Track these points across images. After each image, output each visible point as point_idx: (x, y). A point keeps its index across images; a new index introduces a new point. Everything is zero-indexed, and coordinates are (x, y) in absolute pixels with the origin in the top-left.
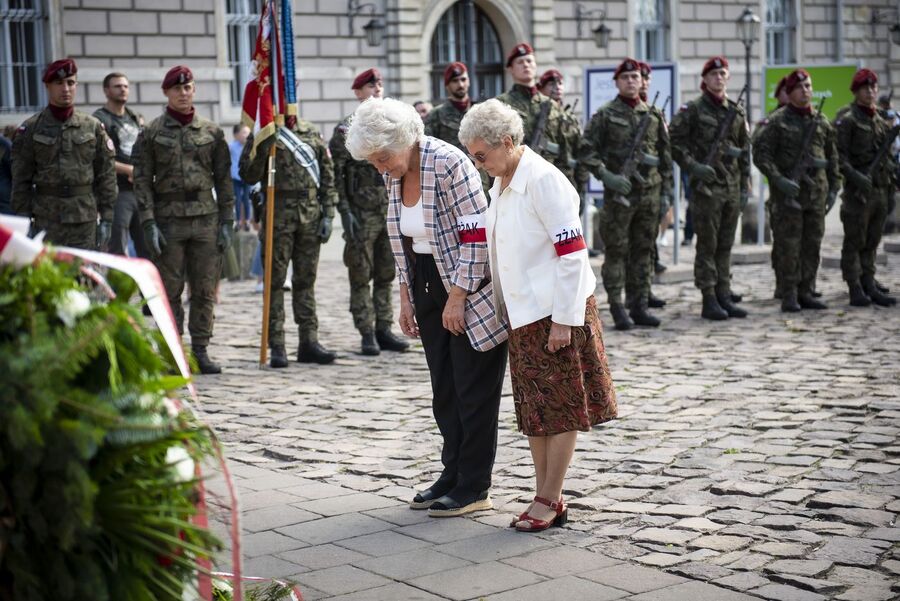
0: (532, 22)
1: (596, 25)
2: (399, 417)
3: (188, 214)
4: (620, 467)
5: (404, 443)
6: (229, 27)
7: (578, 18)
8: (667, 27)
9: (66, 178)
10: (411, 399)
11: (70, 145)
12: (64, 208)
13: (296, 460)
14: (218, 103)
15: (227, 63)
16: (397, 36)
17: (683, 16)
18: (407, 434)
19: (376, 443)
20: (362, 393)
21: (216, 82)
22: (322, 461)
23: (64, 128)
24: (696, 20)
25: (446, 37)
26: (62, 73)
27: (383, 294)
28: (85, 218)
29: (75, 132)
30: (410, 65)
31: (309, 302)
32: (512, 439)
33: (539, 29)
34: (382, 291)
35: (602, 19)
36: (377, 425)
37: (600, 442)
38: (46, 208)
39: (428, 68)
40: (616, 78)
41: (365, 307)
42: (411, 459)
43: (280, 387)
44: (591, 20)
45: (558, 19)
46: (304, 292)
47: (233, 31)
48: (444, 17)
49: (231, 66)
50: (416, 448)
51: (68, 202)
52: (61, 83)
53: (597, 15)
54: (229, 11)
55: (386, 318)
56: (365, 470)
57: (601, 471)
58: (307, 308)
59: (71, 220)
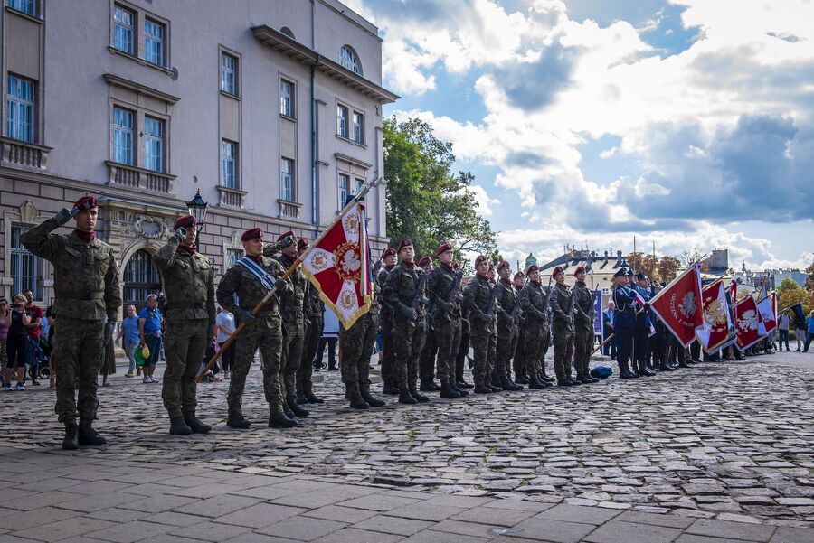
3: (197, 317)
9: (88, 284)
11: (93, 260)
12: (84, 308)
21: (3, 285)
23: (88, 247)
26: (87, 205)
28: (98, 316)
38: (69, 309)
47: (14, 257)
49: (12, 277)
51: (87, 302)
54: (12, 247)
59: (90, 317)
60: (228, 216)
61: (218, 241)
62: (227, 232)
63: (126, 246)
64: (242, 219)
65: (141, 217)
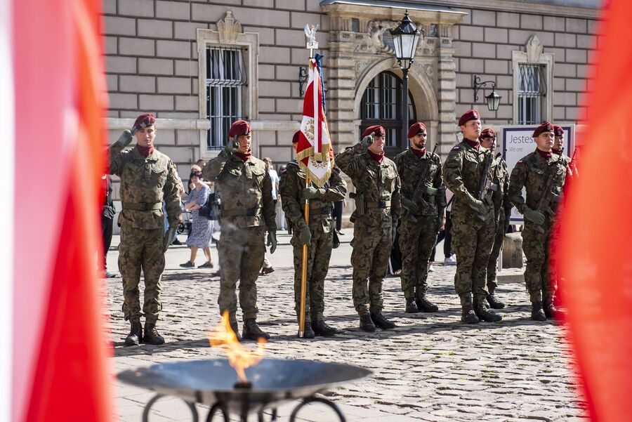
0: (440, 90)
1: (488, 93)
2: (399, 371)
4: (570, 405)
5: (410, 388)
6: (208, 88)
7: (475, 88)
8: (544, 95)
9: (145, 196)
10: (402, 361)
11: (150, 174)
13: (338, 395)
14: (198, 146)
15: (206, 116)
16: (336, 99)
17: (556, 88)
18: (410, 382)
19: (388, 387)
20: (364, 355)
21: (198, 131)
22: (357, 396)
23: (146, 161)
24: (565, 91)
25: (372, 99)
26: (143, 124)
27: (377, 286)
28: (155, 226)
29: (154, 165)
30: (344, 121)
31: (320, 291)
32: (487, 387)
33: (444, 96)
34: (375, 285)
35: (494, 88)
36: (386, 376)
37: (549, 390)
39: (359, 123)
40: (536, 135)
41: (364, 296)
42: (419, 397)
43: (305, 350)
44: (484, 89)
45: (459, 88)
46: (318, 283)
47: (211, 91)
48: (372, 84)
49: (209, 118)
50: (420, 391)
51: (145, 214)
52: (143, 132)
53: (489, 85)
54: (208, 77)
55: (378, 304)
56: (392, 402)
57: (557, 407)
58: (319, 296)
59: (148, 227)
60: (521, 13)
61: (503, 52)
62: (517, 37)
63: (362, 68)
64: (543, 15)
65: (383, 24)
